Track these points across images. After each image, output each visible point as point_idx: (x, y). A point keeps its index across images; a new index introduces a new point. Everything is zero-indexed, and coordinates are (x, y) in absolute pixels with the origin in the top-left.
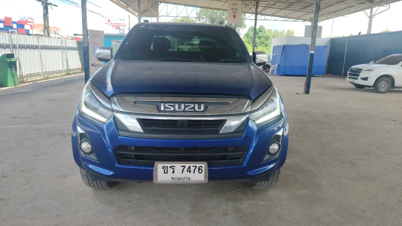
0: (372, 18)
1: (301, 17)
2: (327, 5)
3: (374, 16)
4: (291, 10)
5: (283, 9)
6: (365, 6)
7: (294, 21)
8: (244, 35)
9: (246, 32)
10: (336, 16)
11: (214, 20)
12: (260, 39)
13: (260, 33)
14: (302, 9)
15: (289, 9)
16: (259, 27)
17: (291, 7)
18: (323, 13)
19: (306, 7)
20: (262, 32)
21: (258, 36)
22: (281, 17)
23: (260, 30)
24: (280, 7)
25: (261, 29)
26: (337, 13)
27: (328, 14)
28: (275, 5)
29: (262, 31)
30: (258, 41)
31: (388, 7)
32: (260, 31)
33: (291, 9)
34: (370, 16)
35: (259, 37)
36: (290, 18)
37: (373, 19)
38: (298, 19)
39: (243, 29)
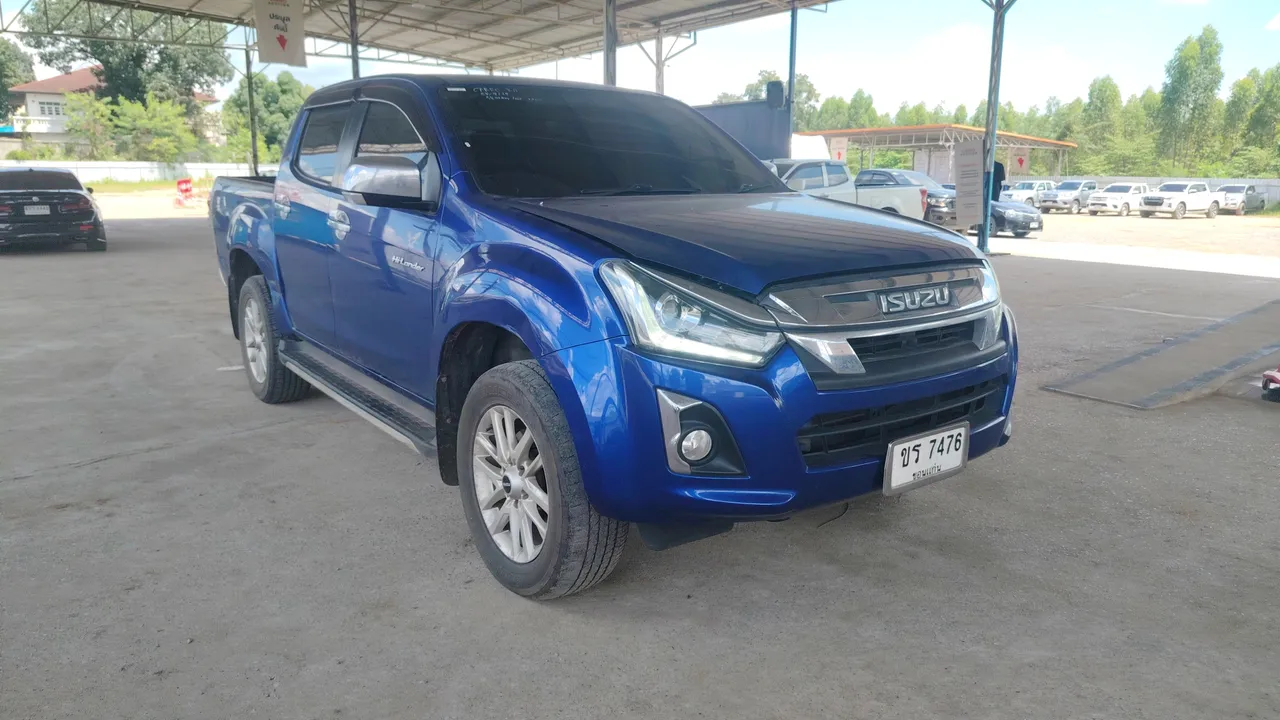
0: (663, 65)
1: (460, 56)
2: (544, 24)
3: (666, 59)
4: (439, 32)
5: (412, 26)
6: (639, 35)
7: (438, 65)
8: (228, 103)
9: (235, 95)
10: (563, 56)
11: (107, 47)
12: (287, 116)
13: (283, 98)
14: (469, 31)
15: (432, 27)
16: (278, 78)
17: (439, 22)
18: (528, 46)
19: (483, 25)
20: (293, 96)
21: (277, 106)
22: (398, 50)
23: (285, 87)
24: (404, 21)
25: (286, 83)
26: (562, 47)
27: (541, 49)
28: (393, 12)
29: (291, 90)
30: (281, 125)
31: (692, 41)
32: (284, 92)
33: (439, 28)
34: (658, 61)
35: (282, 111)
36: (425, 55)
37: (665, 69)
38: (448, 60)
39: (222, 84)
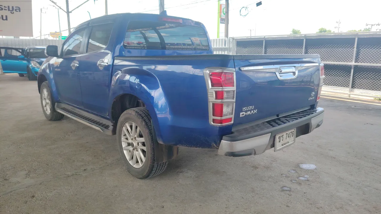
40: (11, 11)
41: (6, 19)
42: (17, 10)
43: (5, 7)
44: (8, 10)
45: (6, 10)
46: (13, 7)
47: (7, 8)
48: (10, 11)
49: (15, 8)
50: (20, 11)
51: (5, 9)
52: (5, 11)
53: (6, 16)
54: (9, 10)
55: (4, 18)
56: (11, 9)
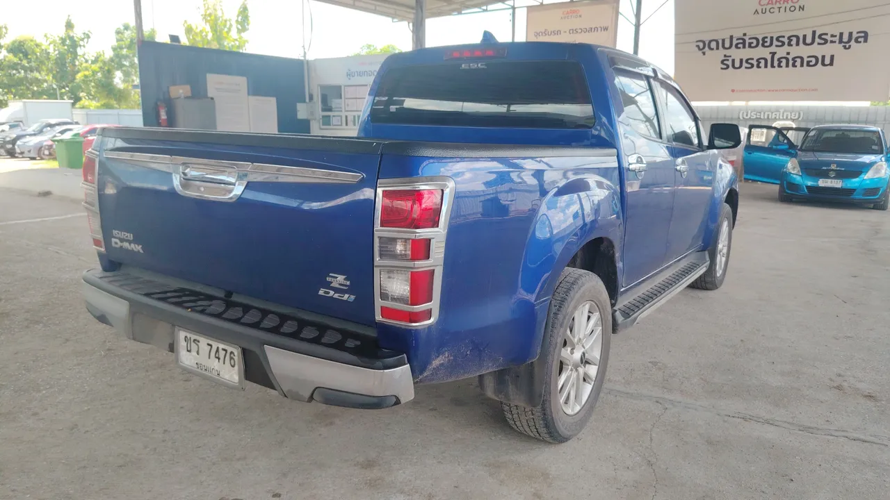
40: (844, 42)
41: (831, 64)
42: (859, 40)
43: (832, 36)
44: (837, 42)
45: (835, 42)
46: (851, 34)
47: (837, 39)
48: (843, 44)
49: (855, 35)
50: (866, 41)
51: (832, 42)
52: (832, 44)
53: (832, 57)
54: (841, 41)
55: (827, 61)
56: (845, 38)
